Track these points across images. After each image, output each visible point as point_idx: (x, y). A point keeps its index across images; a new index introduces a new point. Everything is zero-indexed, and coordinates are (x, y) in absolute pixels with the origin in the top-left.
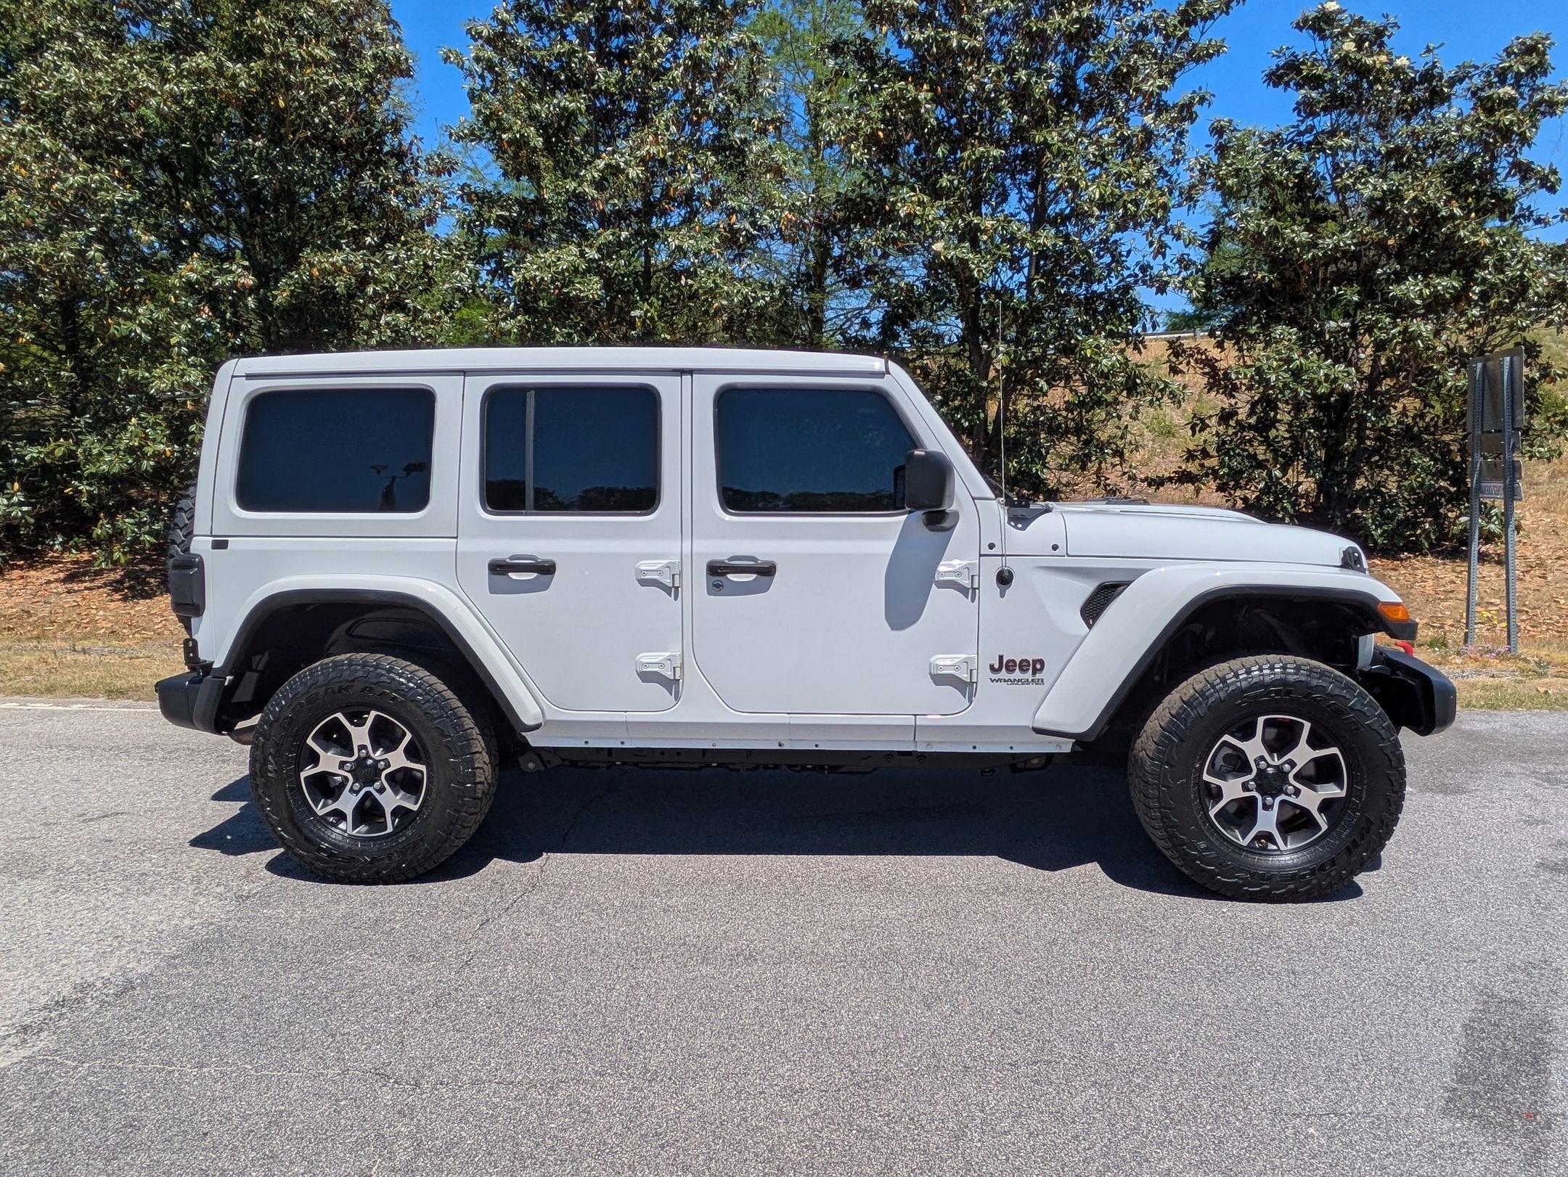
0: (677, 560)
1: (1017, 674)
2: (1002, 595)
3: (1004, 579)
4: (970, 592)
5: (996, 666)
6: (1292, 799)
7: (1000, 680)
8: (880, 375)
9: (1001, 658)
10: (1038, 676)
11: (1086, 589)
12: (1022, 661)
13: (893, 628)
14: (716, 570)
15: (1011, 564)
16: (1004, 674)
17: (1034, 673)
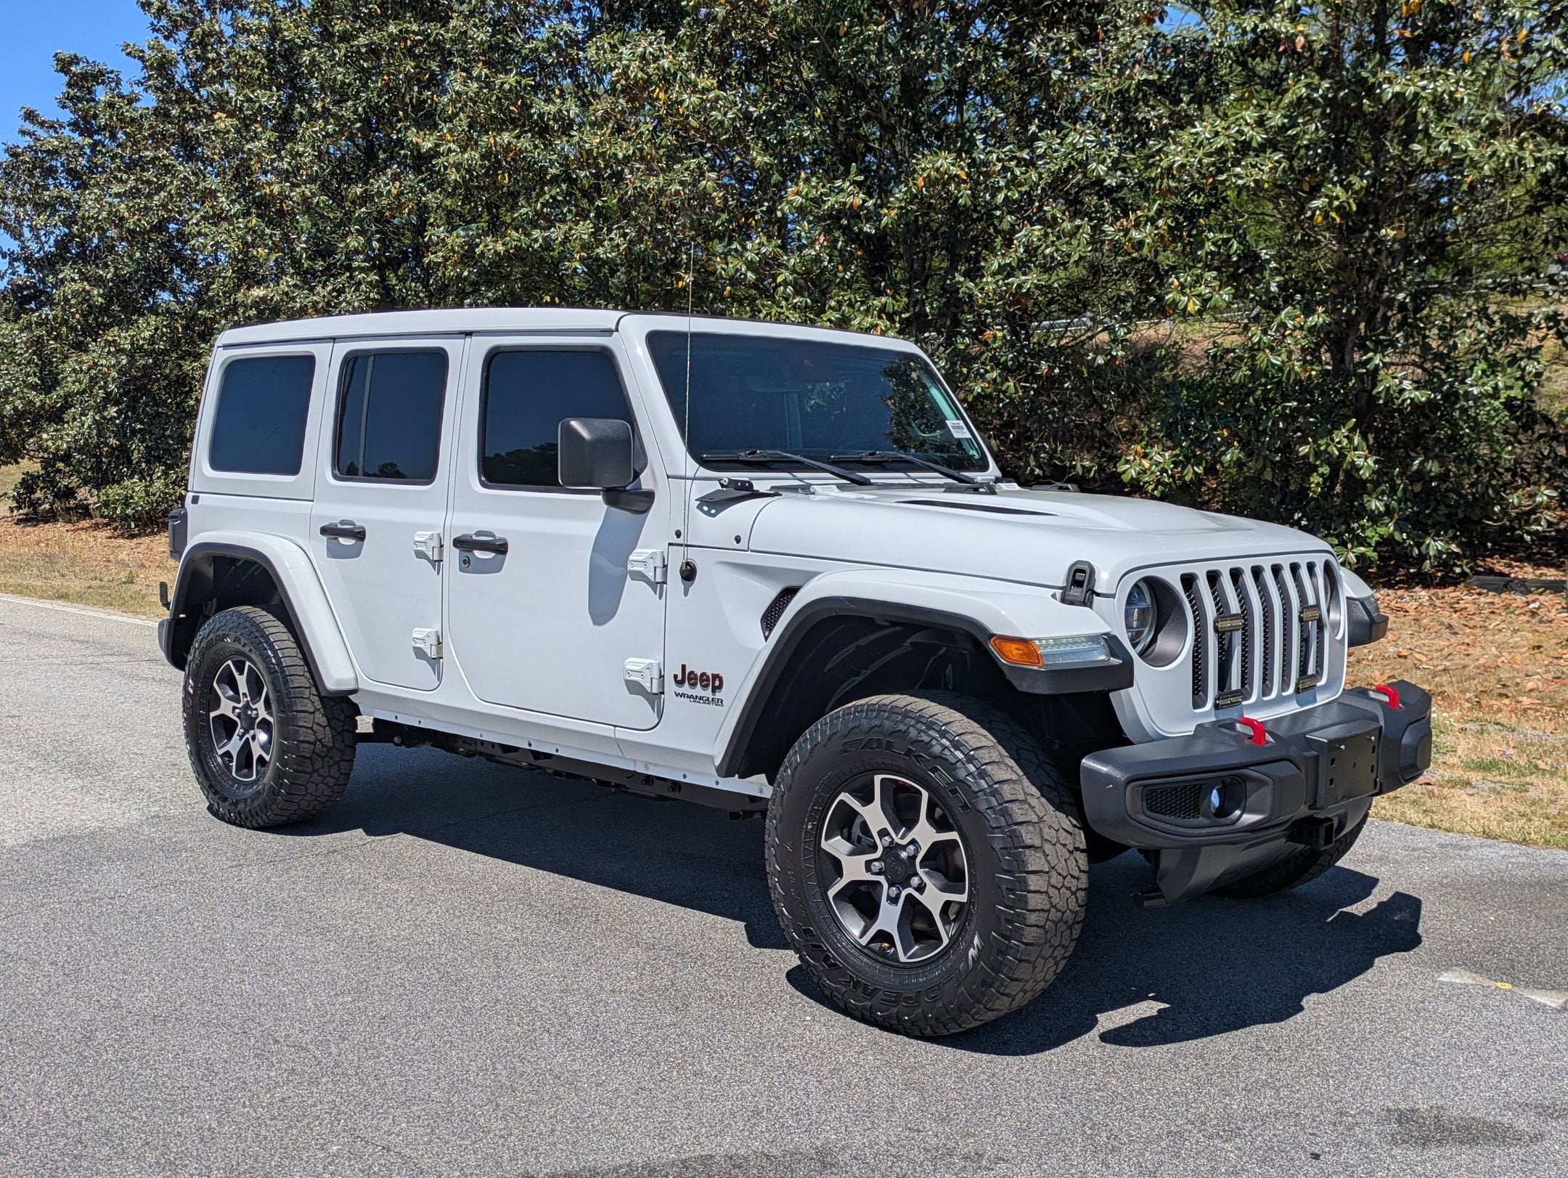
0: (441, 531)
1: (698, 691)
2: (686, 594)
3: (689, 574)
4: (658, 586)
5: (680, 678)
6: (916, 894)
7: (683, 695)
8: (608, 332)
9: (684, 667)
10: (718, 695)
11: (770, 592)
12: (703, 674)
13: (595, 623)
14: (463, 544)
15: (695, 556)
16: (686, 689)
17: (714, 691)
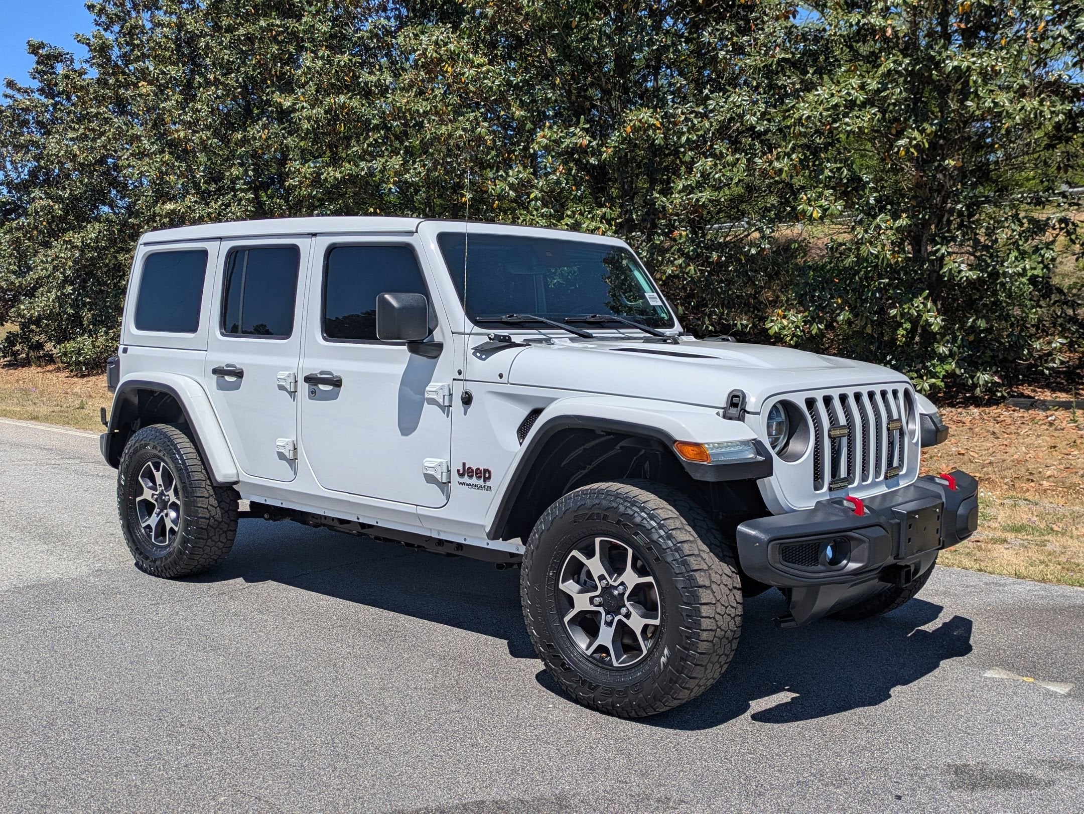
0: (296, 371)
1: (474, 481)
2: (465, 414)
3: (467, 400)
4: (446, 409)
5: (461, 472)
6: (624, 620)
7: (463, 484)
8: (411, 233)
9: (464, 464)
10: (488, 484)
11: (523, 412)
12: (478, 469)
13: (402, 434)
14: (311, 380)
15: (471, 387)
16: (466, 479)
17: (485, 481)
